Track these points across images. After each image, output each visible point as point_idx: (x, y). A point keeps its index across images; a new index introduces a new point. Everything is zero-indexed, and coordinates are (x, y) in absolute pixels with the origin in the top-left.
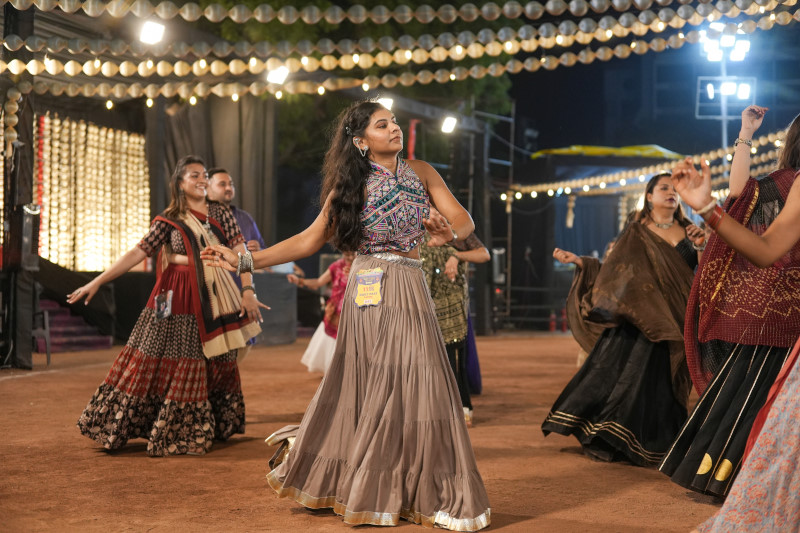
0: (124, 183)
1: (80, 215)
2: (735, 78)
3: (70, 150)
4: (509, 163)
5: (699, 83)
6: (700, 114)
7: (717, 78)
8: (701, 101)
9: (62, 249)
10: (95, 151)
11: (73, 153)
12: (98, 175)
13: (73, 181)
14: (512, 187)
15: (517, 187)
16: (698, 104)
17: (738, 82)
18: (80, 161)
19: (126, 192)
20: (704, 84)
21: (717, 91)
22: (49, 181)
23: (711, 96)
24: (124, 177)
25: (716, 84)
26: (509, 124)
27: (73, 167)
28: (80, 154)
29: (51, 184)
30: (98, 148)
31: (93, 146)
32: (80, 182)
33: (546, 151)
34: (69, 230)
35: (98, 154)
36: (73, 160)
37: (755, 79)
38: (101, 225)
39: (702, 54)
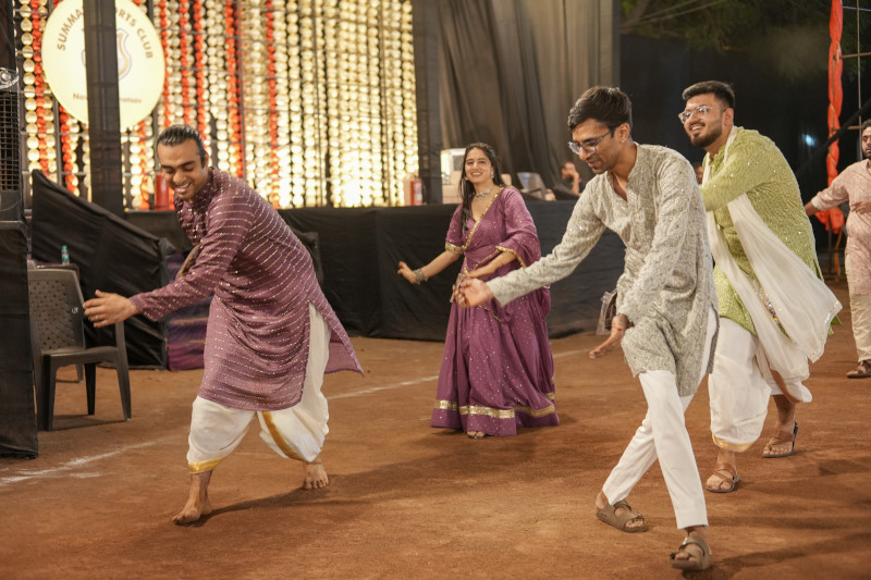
0: (398, 72)
1: (334, 123)
3: (314, 28)
9: (310, 174)
10: (352, 27)
11: (319, 33)
12: (358, 62)
13: (321, 73)
18: (331, 43)
19: (402, 87)
22: (285, 75)
24: (397, 64)
27: (319, 53)
28: (331, 31)
29: (289, 79)
30: (357, 22)
31: (348, 21)
32: (332, 72)
34: (317, 147)
35: (357, 31)
36: (320, 42)
38: (366, 136)
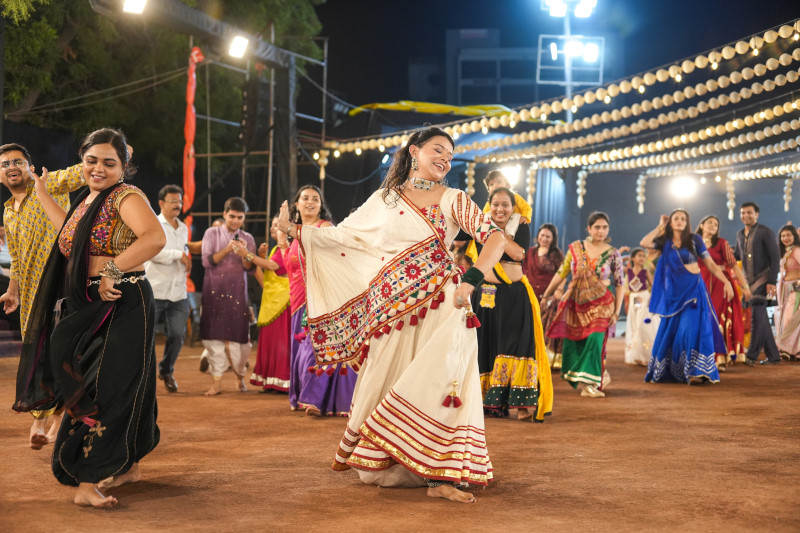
2: (580, 37)
4: (322, 120)
5: (540, 42)
6: (542, 78)
7: (560, 37)
8: (543, 63)
14: (327, 144)
15: (334, 145)
16: (539, 67)
17: (584, 41)
20: (546, 43)
21: (560, 52)
23: (554, 57)
25: (559, 44)
26: (321, 68)
33: (369, 106)
37: (603, 39)
39: (543, 9)
